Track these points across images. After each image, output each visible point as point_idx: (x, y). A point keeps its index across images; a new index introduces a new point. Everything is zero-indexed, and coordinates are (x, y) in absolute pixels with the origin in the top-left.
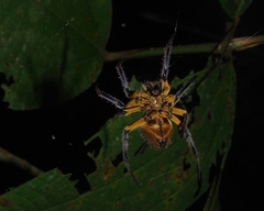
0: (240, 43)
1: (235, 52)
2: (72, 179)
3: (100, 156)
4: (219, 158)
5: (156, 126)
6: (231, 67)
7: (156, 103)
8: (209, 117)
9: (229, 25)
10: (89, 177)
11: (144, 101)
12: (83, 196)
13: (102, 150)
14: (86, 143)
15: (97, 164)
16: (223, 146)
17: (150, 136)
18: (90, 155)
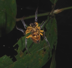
1: (55, 14)
2: (11, 58)
3: (18, 50)
4: (54, 47)
5: (35, 37)
6: (55, 19)
7: (34, 30)
8: (50, 34)
9: (53, 6)
10: (16, 57)
11: (31, 29)
12: (15, 63)
13: (19, 48)
14: (14, 46)
15: (18, 52)
16: (55, 43)
17: (34, 40)
18: (15, 50)
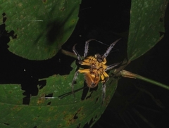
0: (125, 73)
1: (121, 76)
2: (24, 94)
3: (42, 90)
4: (92, 121)
5: (93, 76)
6: (117, 82)
8: (97, 99)
10: (32, 97)
13: (44, 87)
14: (39, 80)
15: (39, 92)
16: (96, 117)
18: (38, 86)
